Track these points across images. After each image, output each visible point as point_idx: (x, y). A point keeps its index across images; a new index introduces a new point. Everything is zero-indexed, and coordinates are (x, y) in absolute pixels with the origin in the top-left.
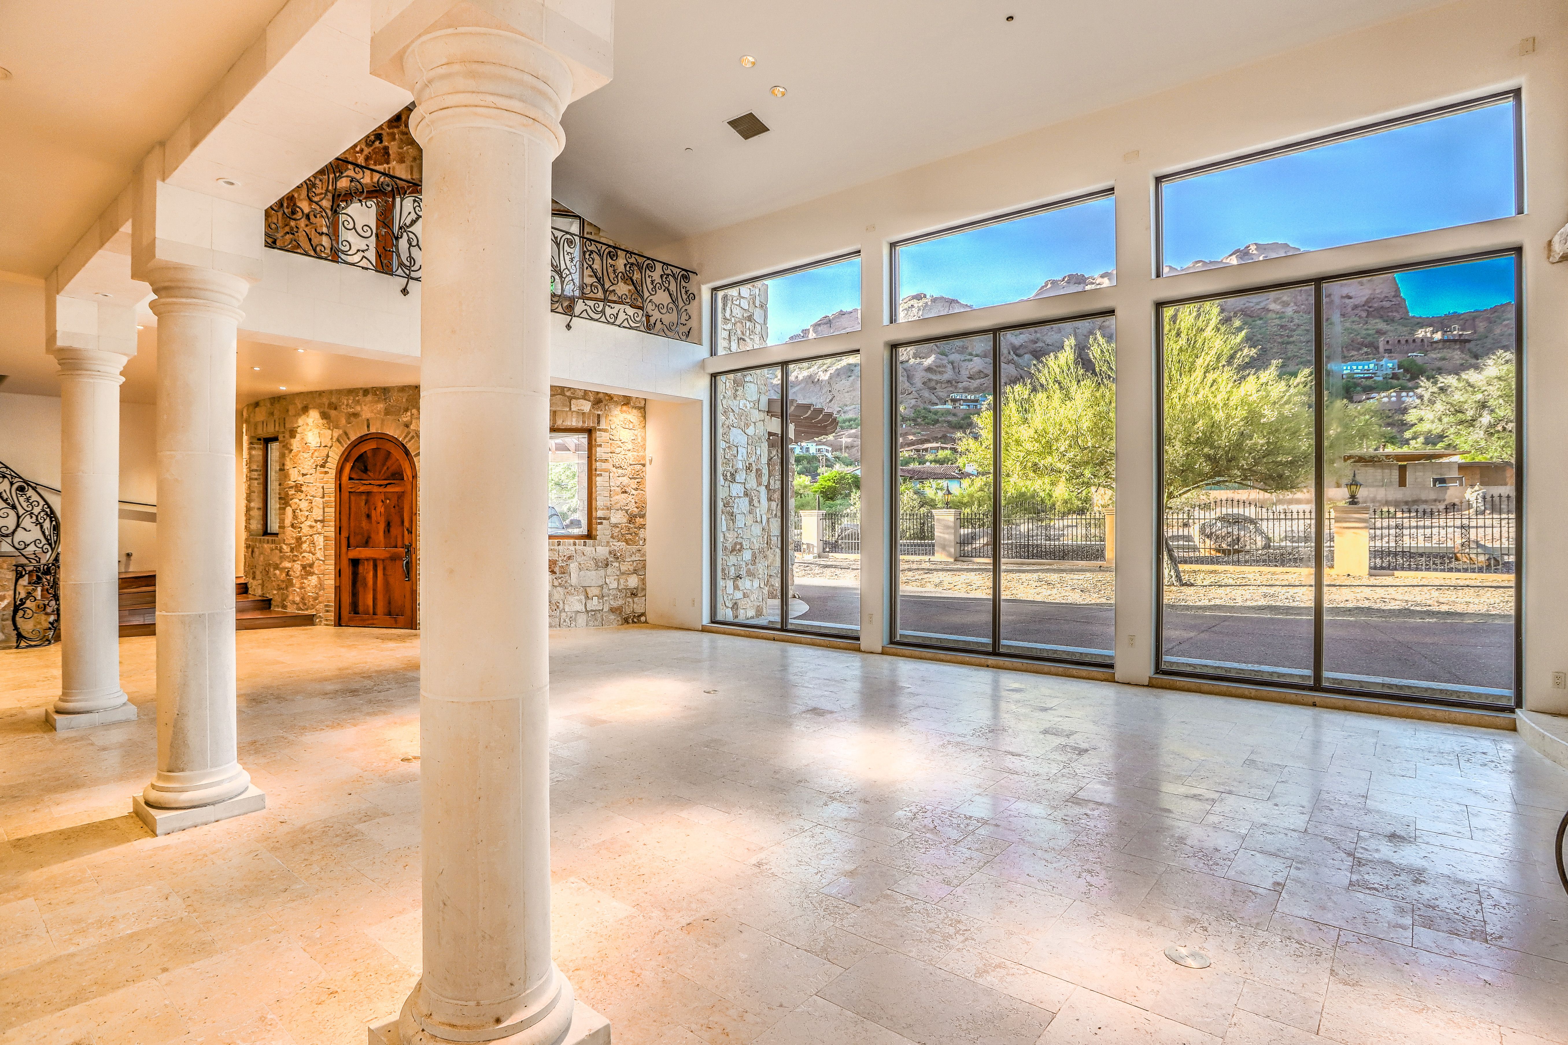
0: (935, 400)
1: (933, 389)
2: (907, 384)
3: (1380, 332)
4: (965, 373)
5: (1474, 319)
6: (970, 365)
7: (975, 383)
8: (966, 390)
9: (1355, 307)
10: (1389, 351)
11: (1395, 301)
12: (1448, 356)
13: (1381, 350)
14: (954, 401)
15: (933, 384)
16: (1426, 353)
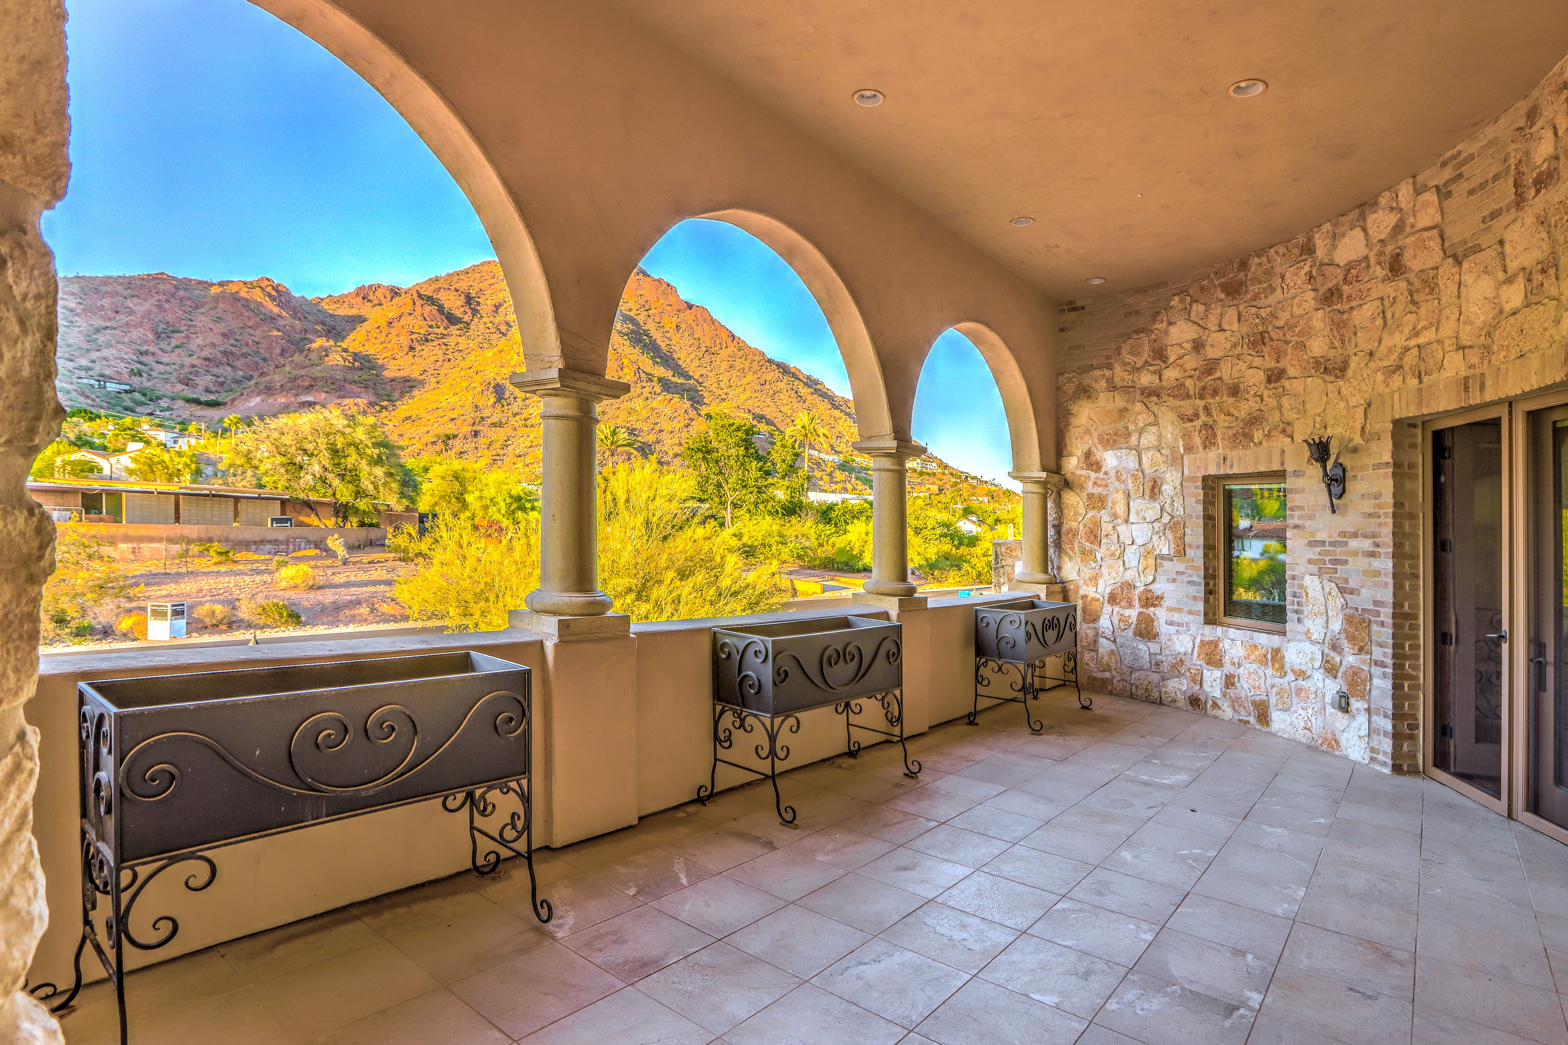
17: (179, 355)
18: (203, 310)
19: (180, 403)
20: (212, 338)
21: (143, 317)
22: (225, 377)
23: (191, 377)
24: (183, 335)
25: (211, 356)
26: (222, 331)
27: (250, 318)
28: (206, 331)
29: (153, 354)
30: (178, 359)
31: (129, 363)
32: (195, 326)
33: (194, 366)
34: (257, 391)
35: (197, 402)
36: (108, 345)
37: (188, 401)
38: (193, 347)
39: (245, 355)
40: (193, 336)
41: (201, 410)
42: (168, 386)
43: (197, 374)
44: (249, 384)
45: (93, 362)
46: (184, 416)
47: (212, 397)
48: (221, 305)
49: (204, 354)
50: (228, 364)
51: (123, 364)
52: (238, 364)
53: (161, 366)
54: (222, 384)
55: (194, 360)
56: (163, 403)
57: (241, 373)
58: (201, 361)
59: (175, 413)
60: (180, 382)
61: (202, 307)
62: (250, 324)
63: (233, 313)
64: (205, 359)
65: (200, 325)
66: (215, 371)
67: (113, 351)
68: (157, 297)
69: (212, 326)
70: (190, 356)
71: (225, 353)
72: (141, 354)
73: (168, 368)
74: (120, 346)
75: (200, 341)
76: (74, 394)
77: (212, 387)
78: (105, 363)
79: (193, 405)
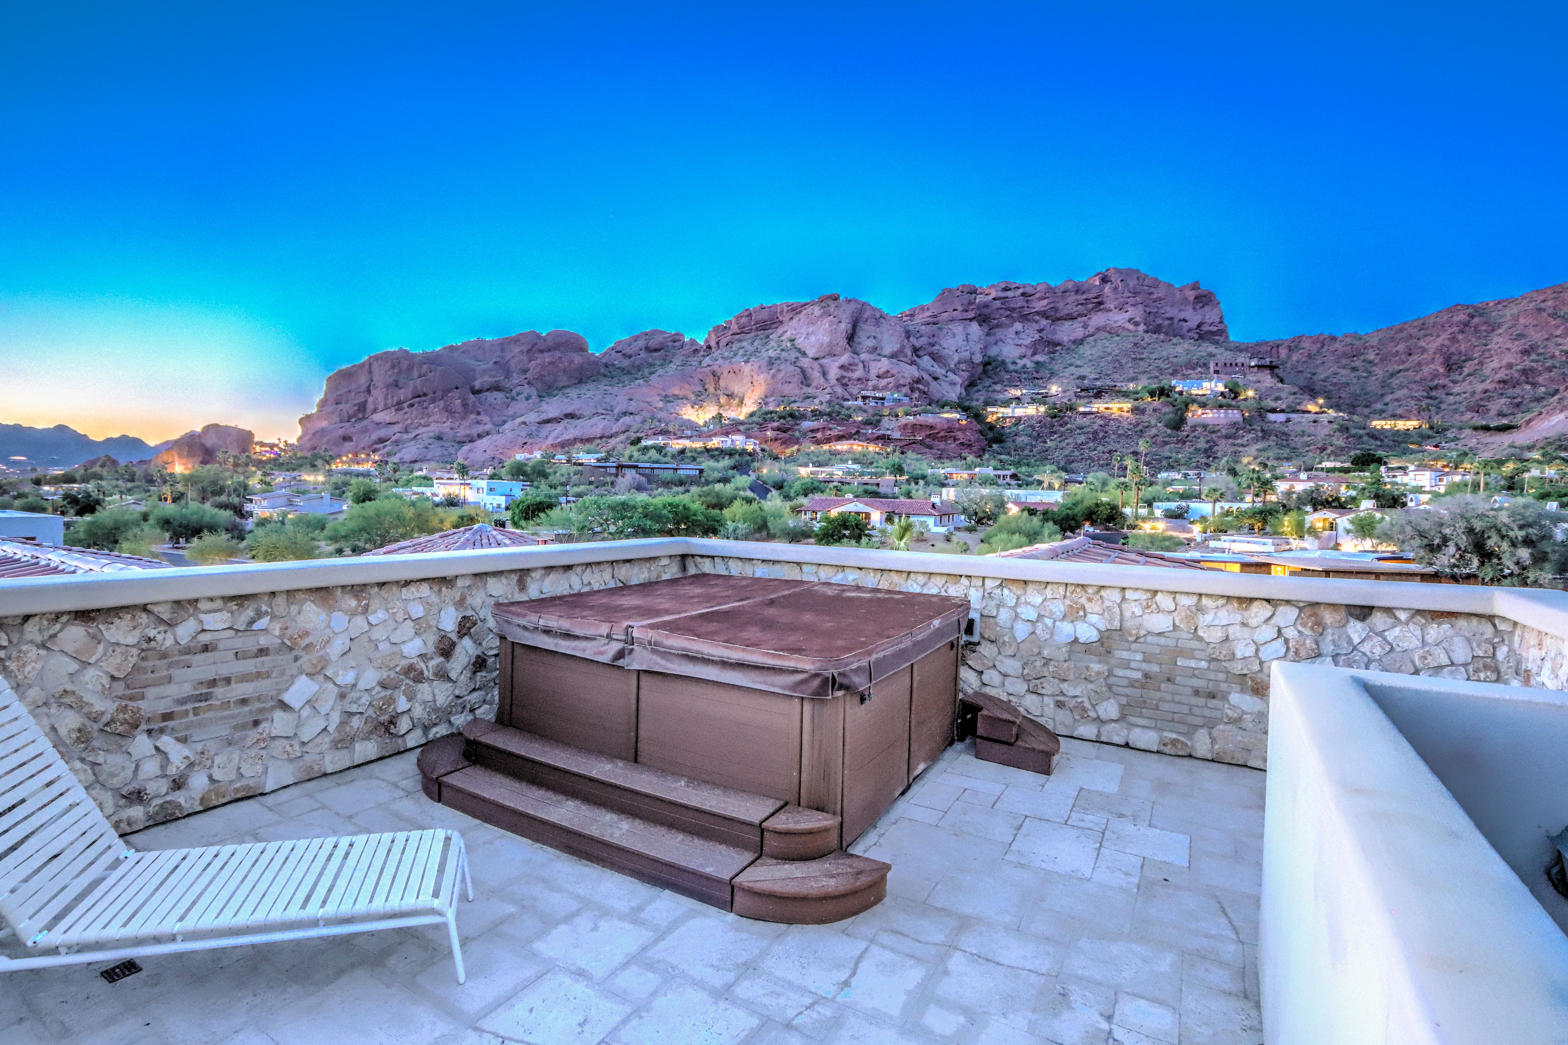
0: (847, 396)
1: (845, 385)
2: (822, 380)
3: (1211, 355)
4: (874, 372)
5: (1278, 347)
6: (879, 365)
7: (883, 382)
8: (875, 388)
9: (1189, 330)
10: (1216, 372)
11: (1221, 327)
12: (1262, 379)
13: (1212, 370)
14: (865, 398)
15: (845, 381)
16: (1245, 375)
17: (1470, 383)
18: (1501, 331)
19: (1468, 432)
20: (1509, 358)
21: (1435, 353)
22: (1522, 397)
23: (1482, 403)
24: (1476, 361)
25: (1506, 378)
26: (1521, 348)
27: (1557, 327)
28: (1502, 353)
29: (1444, 386)
30: (1469, 387)
31: (1419, 400)
32: (1489, 350)
33: (1486, 391)
34: (1560, 407)
35: (1486, 428)
36: (1401, 387)
37: (1476, 429)
38: (1487, 371)
39: (1549, 369)
40: (1488, 360)
41: (1491, 436)
42: (1457, 416)
43: (1489, 399)
44: (1552, 400)
45: (1386, 404)
46: (1471, 445)
47: (1505, 421)
48: (1522, 321)
49: (1498, 377)
50: (1527, 383)
51: (1413, 402)
52: (1540, 379)
53: (1451, 397)
54: (1518, 405)
55: (1487, 385)
56: (1450, 435)
57: (1543, 389)
58: (1495, 385)
59: (1460, 443)
60: (1470, 409)
61: (1499, 327)
62: (1558, 333)
63: (1535, 326)
64: (1499, 382)
65: (1496, 347)
66: (1510, 392)
67: (1405, 391)
68: (1450, 331)
69: (1509, 345)
70: (1482, 381)
71: (1524, 372)
72: (1431, 389)
73: (1458, 398)
74: (1411, 386)
75: (1495, 364)
76: (1365, 438)
77: (1506, 410)
78: (1397, 404)
79: (1481, 432)
